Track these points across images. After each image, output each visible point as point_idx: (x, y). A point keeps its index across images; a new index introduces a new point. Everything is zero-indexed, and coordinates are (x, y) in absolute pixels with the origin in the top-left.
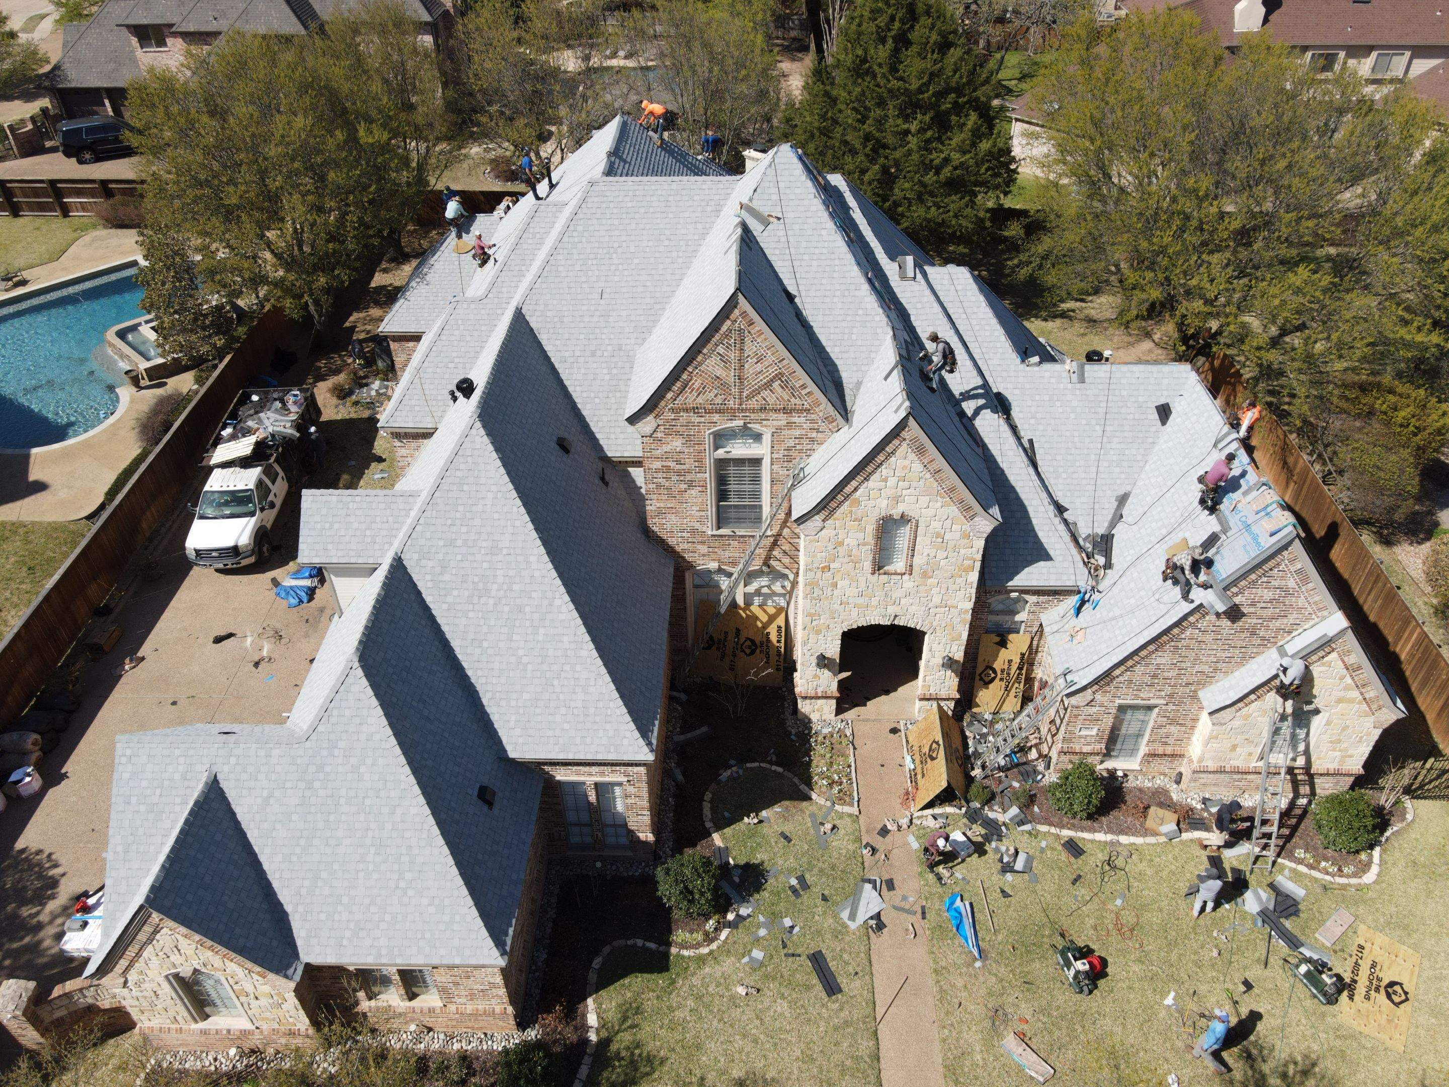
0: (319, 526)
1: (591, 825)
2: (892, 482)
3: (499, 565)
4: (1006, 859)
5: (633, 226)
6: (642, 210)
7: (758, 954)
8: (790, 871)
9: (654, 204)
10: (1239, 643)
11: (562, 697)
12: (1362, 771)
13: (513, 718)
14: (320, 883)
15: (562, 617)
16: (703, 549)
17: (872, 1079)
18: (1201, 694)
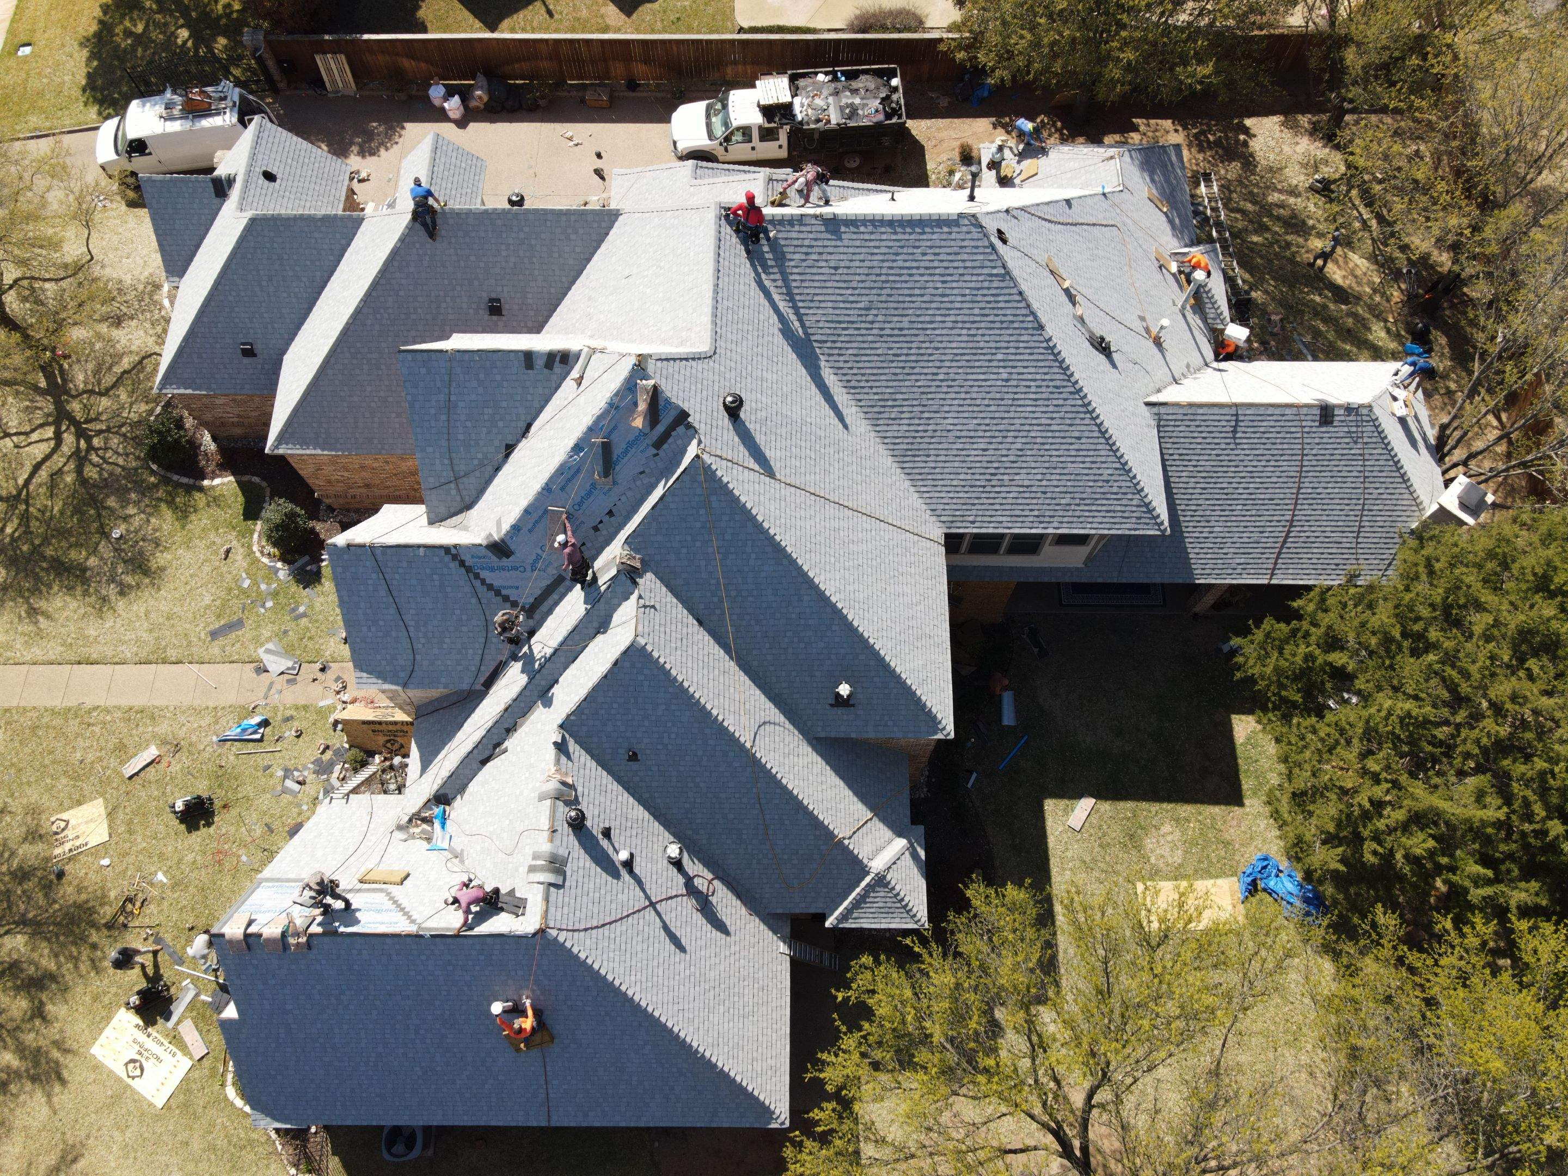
4: (296, 773)
7: (246, 583)
8: (311, 607)
17: (151, 657)
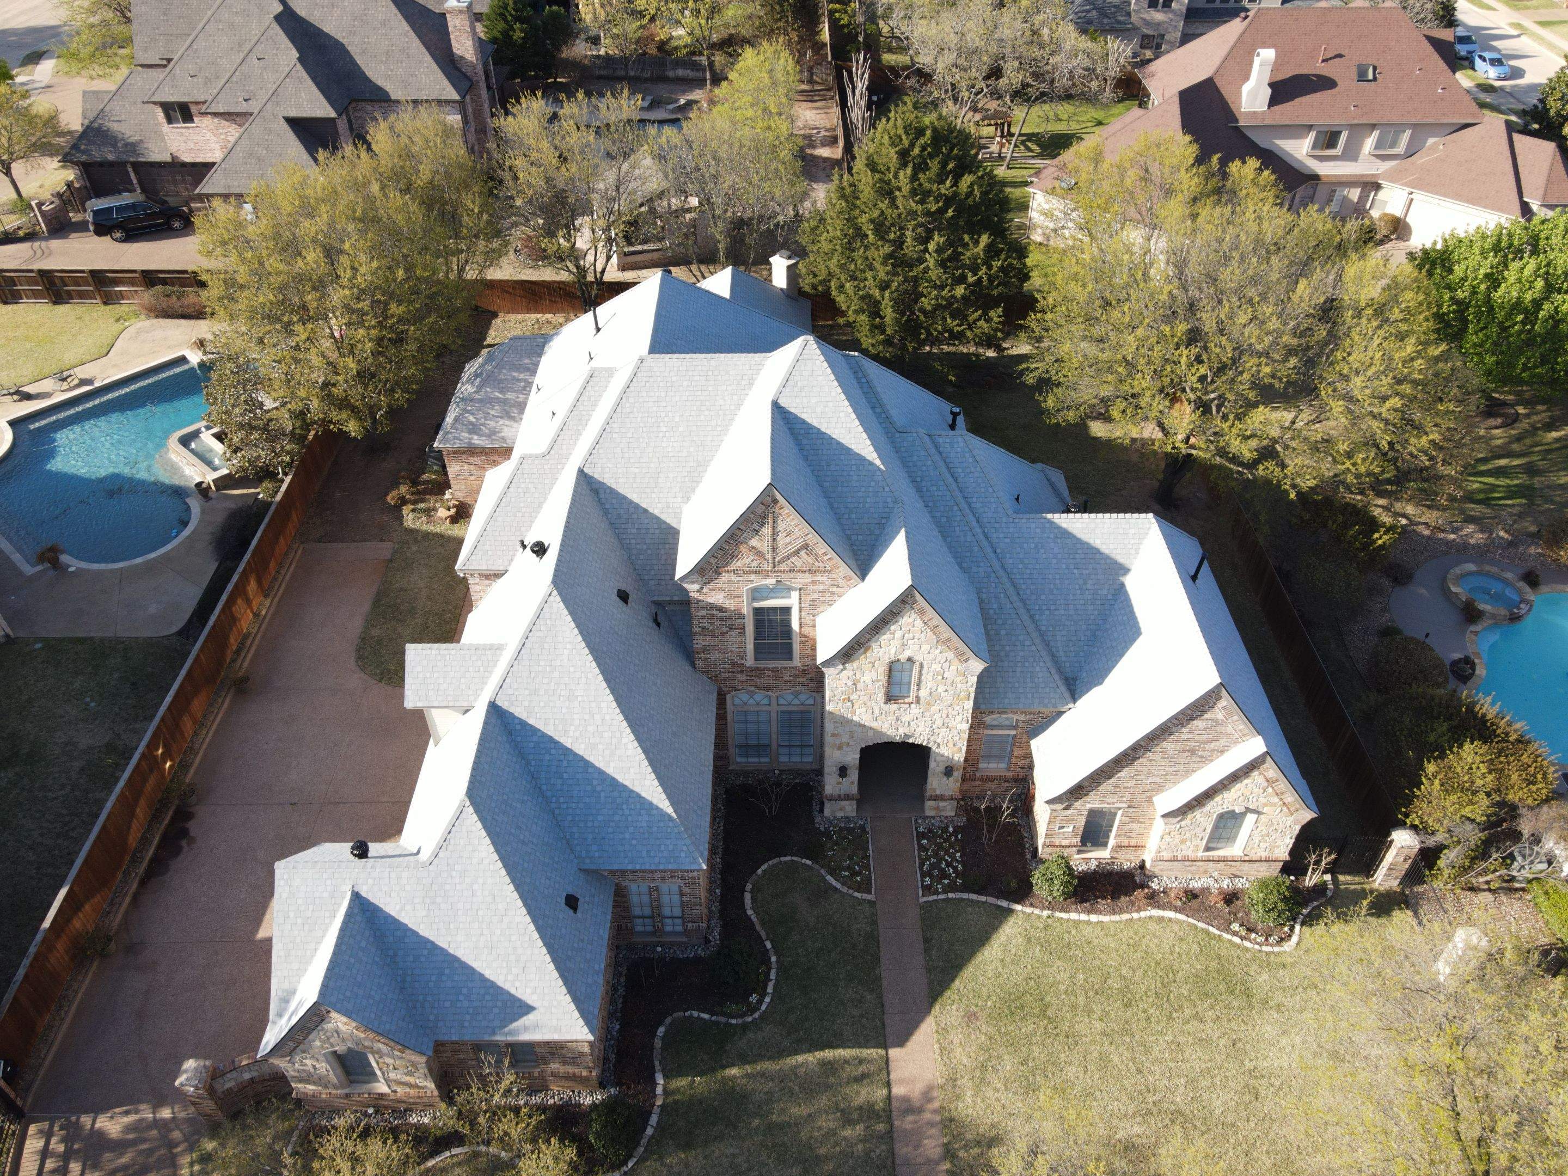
0: (421, 675)
1: (652, 917)
2: (898, 634)
3: (576, 711)
5: (677, 398)
6: (685, 384)
9: (697, 378)
10: (1182, 761)
11: (630, 818)
12: (1288, 858)
13: (590, 836)
14: (444, 978)
15: (629, 752)
16: (743, 677)
18: (1155, 799)
